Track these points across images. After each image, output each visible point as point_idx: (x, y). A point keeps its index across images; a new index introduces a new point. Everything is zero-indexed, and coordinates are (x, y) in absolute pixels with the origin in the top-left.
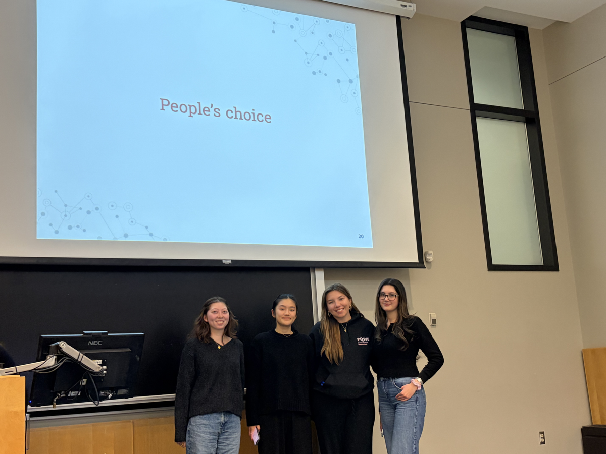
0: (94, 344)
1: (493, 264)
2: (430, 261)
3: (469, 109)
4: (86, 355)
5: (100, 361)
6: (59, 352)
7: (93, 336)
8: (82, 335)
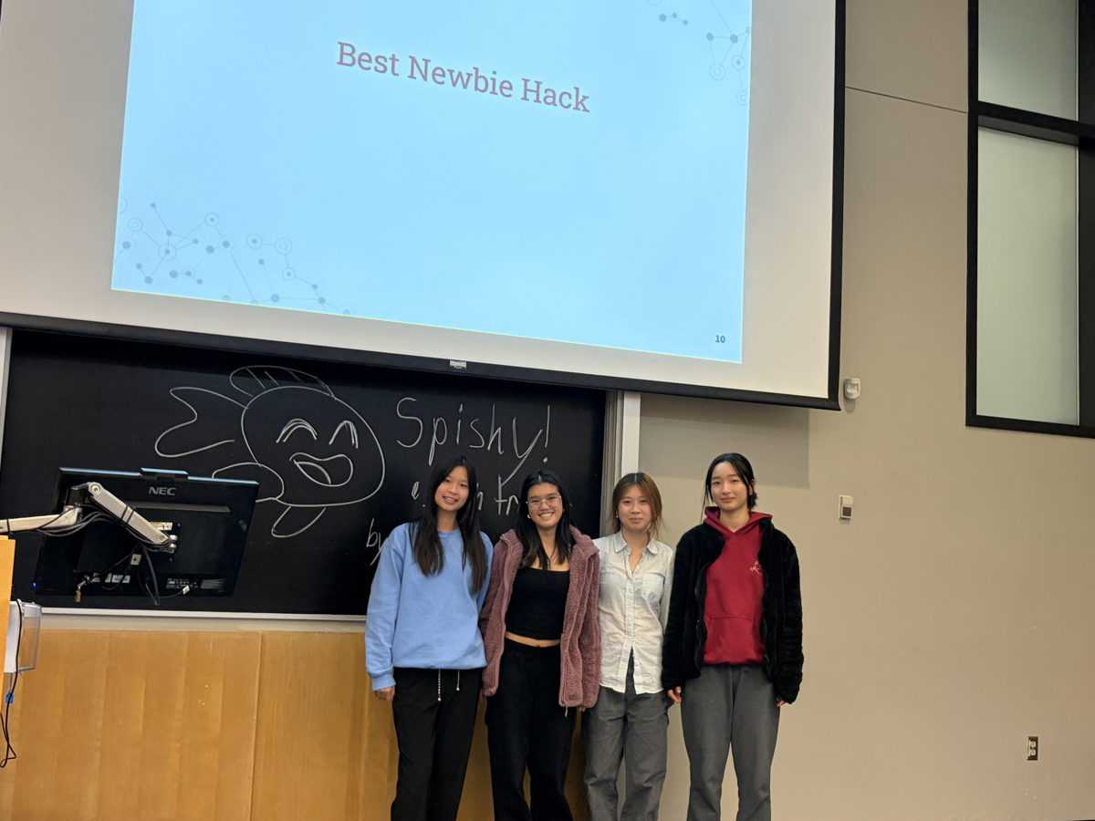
0: (160, 493)
1: (978, 414)
2: (853, 397)
3: (967, 111)
4: (140, 511)
5: (169, 526)
6: (87, 501)
7: (158, 478)
8: (138, 474)
